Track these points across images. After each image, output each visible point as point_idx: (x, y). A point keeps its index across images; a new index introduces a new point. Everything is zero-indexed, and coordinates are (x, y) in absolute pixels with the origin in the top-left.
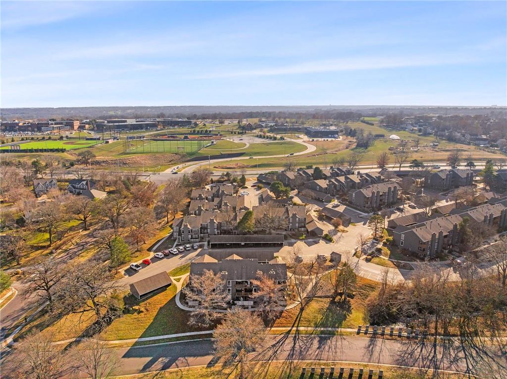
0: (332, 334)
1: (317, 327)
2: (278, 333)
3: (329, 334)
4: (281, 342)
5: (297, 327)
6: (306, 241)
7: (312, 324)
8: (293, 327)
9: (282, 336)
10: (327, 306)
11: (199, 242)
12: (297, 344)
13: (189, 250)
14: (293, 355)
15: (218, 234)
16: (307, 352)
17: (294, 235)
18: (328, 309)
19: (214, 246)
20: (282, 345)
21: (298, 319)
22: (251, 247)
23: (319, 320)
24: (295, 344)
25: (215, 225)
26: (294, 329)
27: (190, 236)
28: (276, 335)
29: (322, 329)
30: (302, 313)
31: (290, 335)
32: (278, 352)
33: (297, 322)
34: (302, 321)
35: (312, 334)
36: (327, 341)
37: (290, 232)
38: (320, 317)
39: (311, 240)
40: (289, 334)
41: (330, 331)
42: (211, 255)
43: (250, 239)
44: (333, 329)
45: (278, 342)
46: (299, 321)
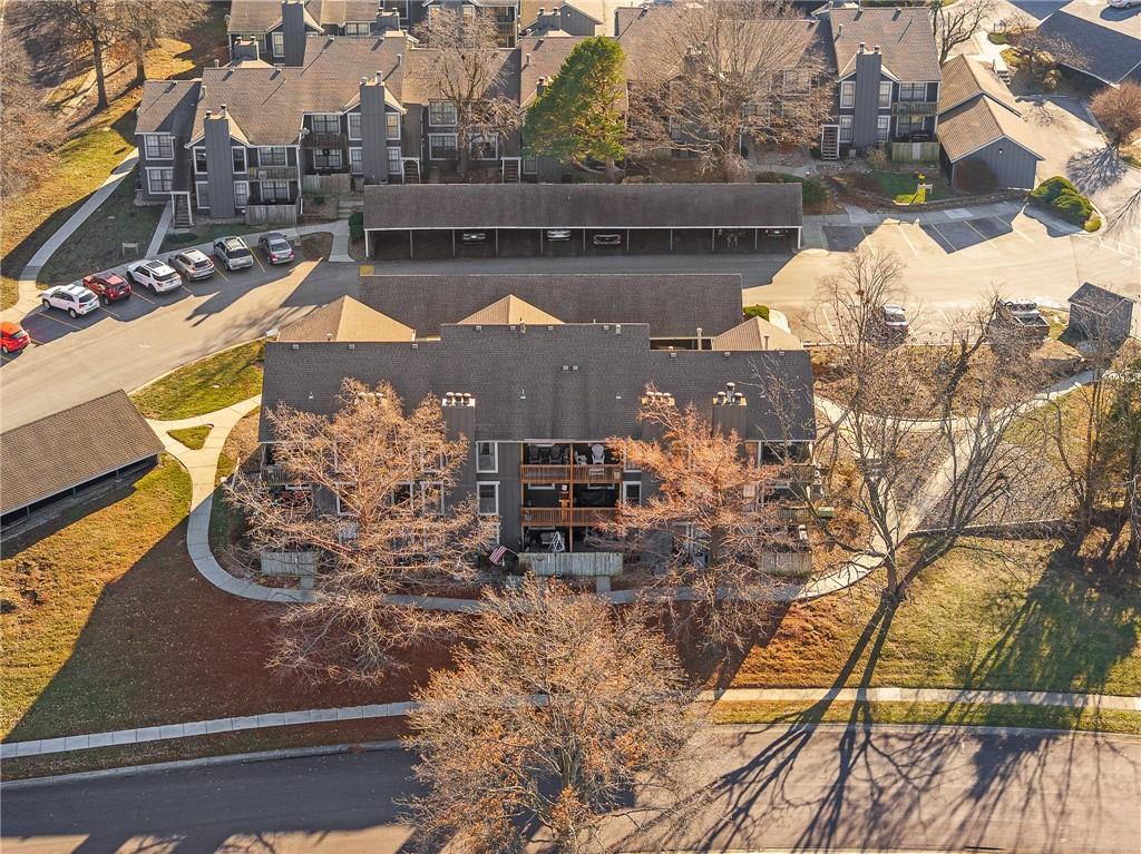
0: (1050, 725)
1: (968, 688)
2: (754, 715)
3: (1034, 723)
4: (773, 764)
5: (865, 684)
6: (932, 217)
7: (946, 675)
8: (839, 685)
9: (781, 730)
10: (1031, 579)
11: (301, 221)
12: (859, 773)
13: (243, 270)
14: (833, 824)
15: (411, 175)
16: (910, 810)
17: (863, 183)
18: (1035, 594)
19: (388, 247)
20: (776, 774)
21: (870, 646)
22: (607, 250)
23: (982, 652)
24: (845, 771)
25: (393, 120)
26: (847, 696)
27: (243, 189)
28: (745, 728)
29: (998, 698)
30: (890, 616)
31: (821, 729)
32: (755, 811)
33: (863, 663)
34: (890, 655)
35: (941, 721)
36: (1017, 760)
37: (839, 167)
38: (986, 636)
39: (963, 214)
40: (817, 721)
41: (1038, 708)
42: (371, 297)
43: (599, 206)
44: (1059, 700)
45: (756, 763)
46: (876, 655)
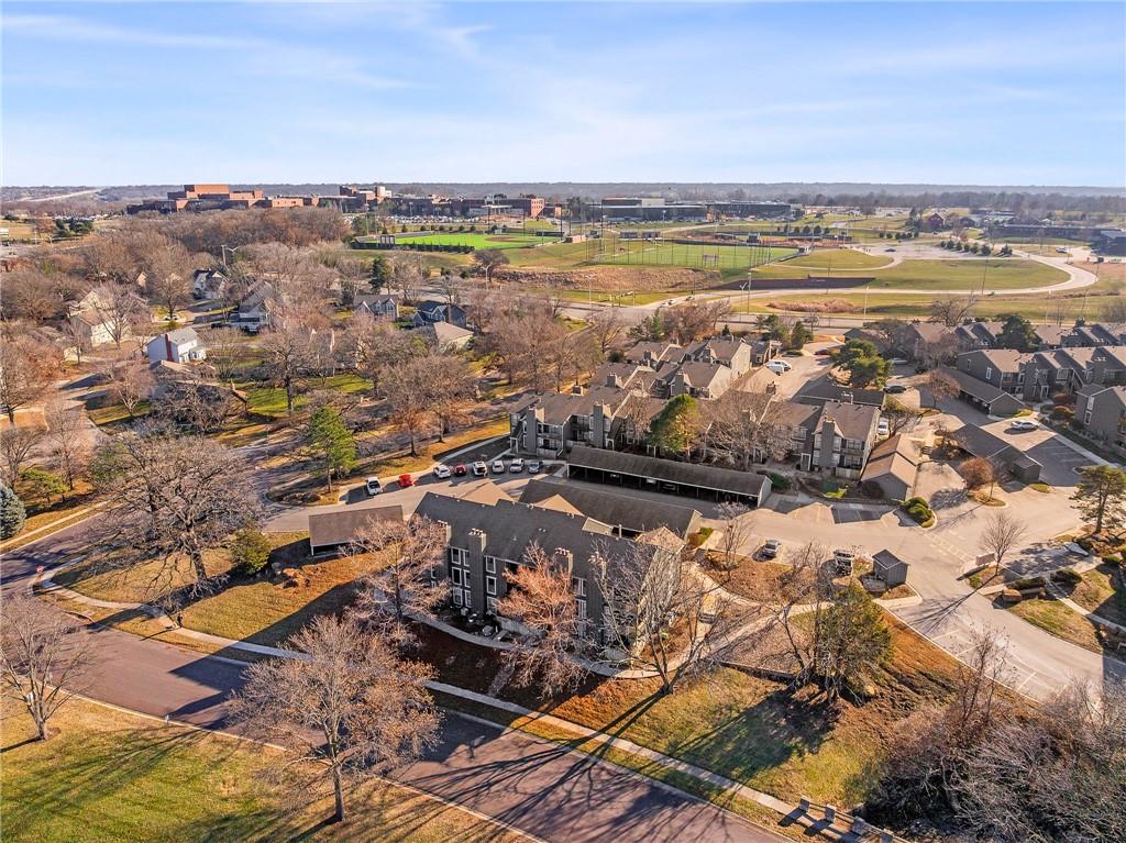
0: (698, 792)
1: (670, 756)
2: (546, 734)
3: (690, 790)
4: (529, 764)
5: (616, 735)
6: (840, 506)
7: (663, 745)
8: (603, 731)
9: (553, 746)
10: (751, 702)
12: (567, 786)
13: (516, 472)
14: (525, 811)
16: (571, 819)
17: (813, 483)
18: (748, 712)
19: (577, 474)
20: (525, 770)
21: (634, 714)
23: (692, 737)
24: (562, 781)
26: (603, 738)
28: (536, 739)
29: (681, 768)
30: (656, 701)
31: (573, 753)
32: (494, 788)
33: (624, 722)
34: (641, 723)
35: (638, 771)
36: (662, 809)
38: (703, 727)
40: (574, 748)
41: (699, 781)
43: (668, 472)
44: (716, 780)
45: (523, 760)
46: (633, 720)
